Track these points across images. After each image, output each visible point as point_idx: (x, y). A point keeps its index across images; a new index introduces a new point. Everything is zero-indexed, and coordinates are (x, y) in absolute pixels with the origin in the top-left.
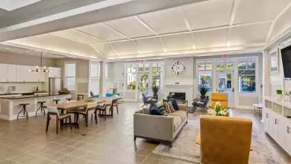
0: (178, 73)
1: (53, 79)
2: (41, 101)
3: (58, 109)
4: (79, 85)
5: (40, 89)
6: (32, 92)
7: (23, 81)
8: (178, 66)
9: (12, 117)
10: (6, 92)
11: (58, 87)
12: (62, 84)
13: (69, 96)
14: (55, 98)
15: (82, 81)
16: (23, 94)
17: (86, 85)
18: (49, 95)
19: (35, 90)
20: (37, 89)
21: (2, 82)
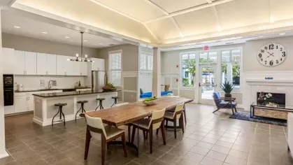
0: (271, 63)
1: (97, 72)
2: (82, 100)
3: (104, 121)
4: (126, 80)
5: (82, 85)
6: (73, 87)
7: (63, 74)
8: (271, 51)
9: (46, 122)
10: (46, 86)
11: (102, 82)
12: (106, 79)
13: (115, 94)
14: (99, 96)
15: (131, 74)
16: (64, 90)
17: (135, 80)
18: (92, 93)
19: (78, 85)
20: (80, 85)
21: (42, 76)
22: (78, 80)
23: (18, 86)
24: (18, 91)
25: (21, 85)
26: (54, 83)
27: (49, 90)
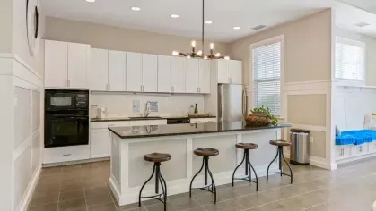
5: (201, 111)
6: (186, 116)
19: (193, 110)
20: (196, 111)
21: (135, 93)
22: (193, 100)
23: (99, 110)
24: (97, 120)
25: (103, 109)
26: (154, 105)
27: (146, 118)
